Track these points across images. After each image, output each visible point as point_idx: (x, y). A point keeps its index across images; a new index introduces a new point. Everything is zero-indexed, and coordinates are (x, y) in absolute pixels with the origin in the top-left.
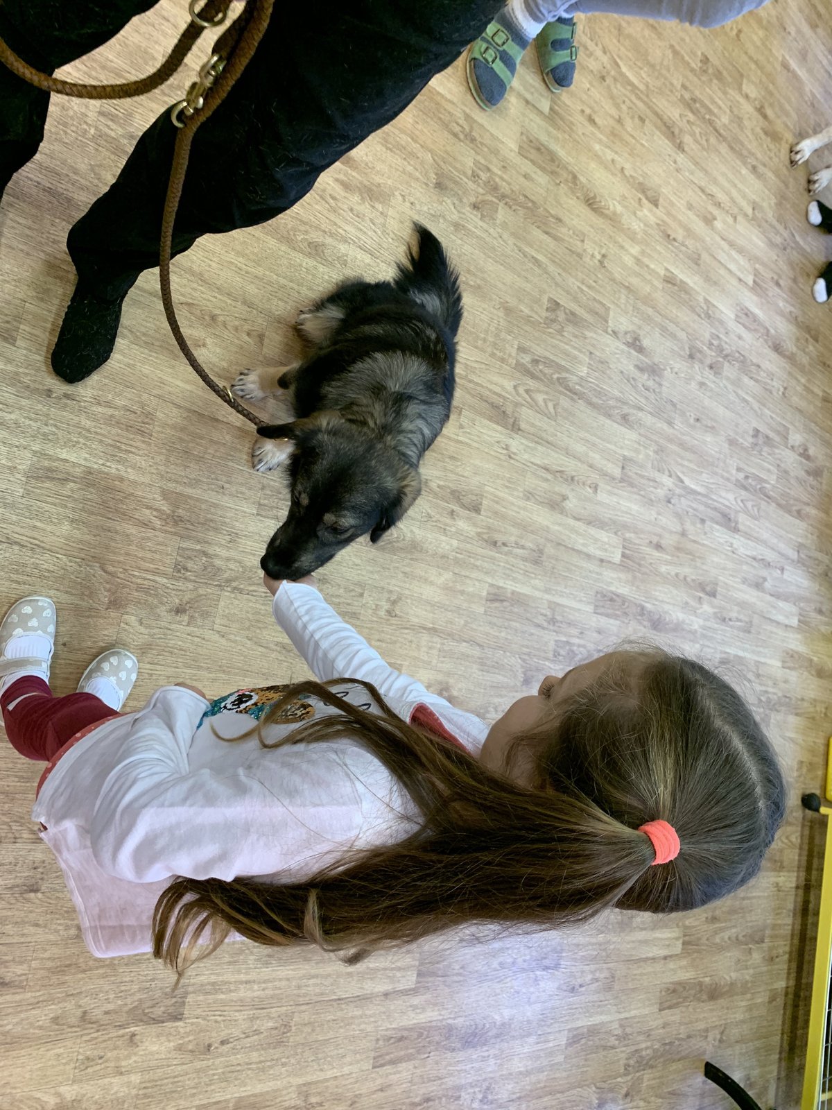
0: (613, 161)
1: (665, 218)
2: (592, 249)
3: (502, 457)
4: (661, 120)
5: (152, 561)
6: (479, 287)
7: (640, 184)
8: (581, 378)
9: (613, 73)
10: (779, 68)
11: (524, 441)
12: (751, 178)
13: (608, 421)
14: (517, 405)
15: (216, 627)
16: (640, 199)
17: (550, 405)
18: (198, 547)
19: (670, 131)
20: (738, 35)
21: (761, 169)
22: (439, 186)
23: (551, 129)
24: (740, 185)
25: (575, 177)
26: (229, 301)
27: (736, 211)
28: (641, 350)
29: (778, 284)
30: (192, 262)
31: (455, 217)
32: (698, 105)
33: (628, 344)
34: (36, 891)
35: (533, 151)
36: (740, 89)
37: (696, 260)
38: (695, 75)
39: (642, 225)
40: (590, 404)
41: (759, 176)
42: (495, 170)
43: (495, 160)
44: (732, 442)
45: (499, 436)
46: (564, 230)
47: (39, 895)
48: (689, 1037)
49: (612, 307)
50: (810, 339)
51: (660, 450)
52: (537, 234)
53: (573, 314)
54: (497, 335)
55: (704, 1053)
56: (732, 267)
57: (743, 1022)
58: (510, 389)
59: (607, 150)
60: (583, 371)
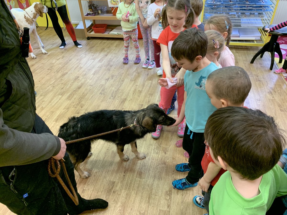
1: (81, 75)
2: (88, 88)
3: (131, 101)
4: (61, 76)
5: (156, 158)
6: (98, 106)
7: (75, 80)
8: (115, 89)
9: (52, 85)
11: (128, 98)
13: (123, 84)
14: (121, 99)
15: (168, 147)
16: (78, 80)
17: (121, 93)
18: (153, 150)
19: (63, 75)
20: (43, 64)
21: (70, 59)
23: (65, 95)
24: (74, 63)
25: (74, 91)
26: (104, 147)
27: (79, 63)
28: (108, 79)
29: (93, 56)
30: (97, 153)
32: (58, 70)
33: (108, 81)
35: (70, 98)
36: (54, 63)
37: (89, 70)
38: (52, 71)
39: (83, 79)
40: (120, 87)
41: (71, 59)
42: (74, 104)
43: (72, 104)
45: (127, 102)
46: (85, 92)
48: (245, 66)
49: (100, 84)
50: (104, 50)
51: (129, 75)
52: (86, 97)
53: (102, 90)
54: (107, 103)
55: (249, 64)
56: (90, 64)
57: (242, 57)
58: (118, 100)
59: (68, 85)
60: (113, 88)
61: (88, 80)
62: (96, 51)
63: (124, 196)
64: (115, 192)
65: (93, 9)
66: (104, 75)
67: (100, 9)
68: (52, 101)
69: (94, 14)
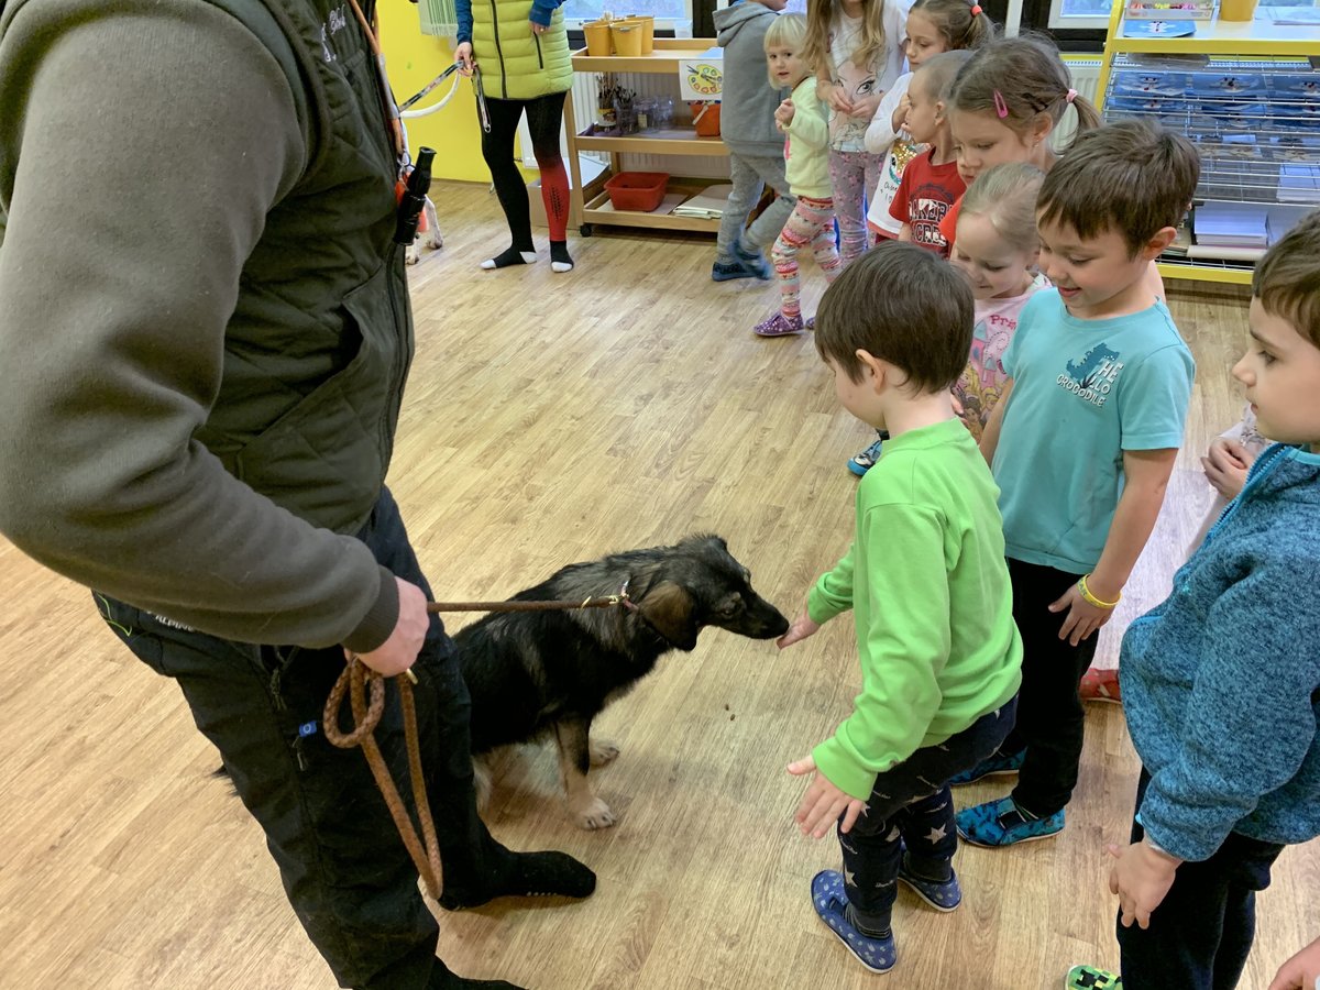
0: (495, 408)
1: (542, 375)
2: (567, 425)
3: (735, 491)
4: (463, 375)
5: (814, 727)
7: (514, 390)
8: (672, 436)
9: (425, 405)
10: (422, 295)
11: (723, 476)
12: (511, 316)
13: (709, 419)
14: (692, 479)
16: (527, 392)
17: (693, 457)
18: (804, 696)
19: (473, 369)
21: (503, 309)
22: (514, 521)
23: (469, 448)
24: (517, 324)
25: (508, 434)
27: (537, 327)
28: (650, 396)
29: (599, 300)
31: (538, 514)
32: (451, 350)
33: (646, 404)
34: (1101, 830)
35: (487, 460)
36: (438, 322)
37: (577, 356)
39: (548, 390)
40: (694, 430)
41: (510, 310)
42: (501, 485)
43: (494, 485)
44: (731, 335)
45: (719, 491)
46: (551, 442)
47: (1104, 828)
49: (614, 413)
50: (647, 278)
51: (736, 384)
52: (553, 460)
53: (620, 439)
54: (635, 490)
56: (583, 331)
58: (679, 483)
59: (487, 412)
60: (666, 435)
61: (567, 394)
62: (614, 282)
63: (662, 857)
64: (625, 838)
65: (618, 109)
66: (634, 379)
67: (646, 109)
68: (418, 467)
69: (617, 130)
